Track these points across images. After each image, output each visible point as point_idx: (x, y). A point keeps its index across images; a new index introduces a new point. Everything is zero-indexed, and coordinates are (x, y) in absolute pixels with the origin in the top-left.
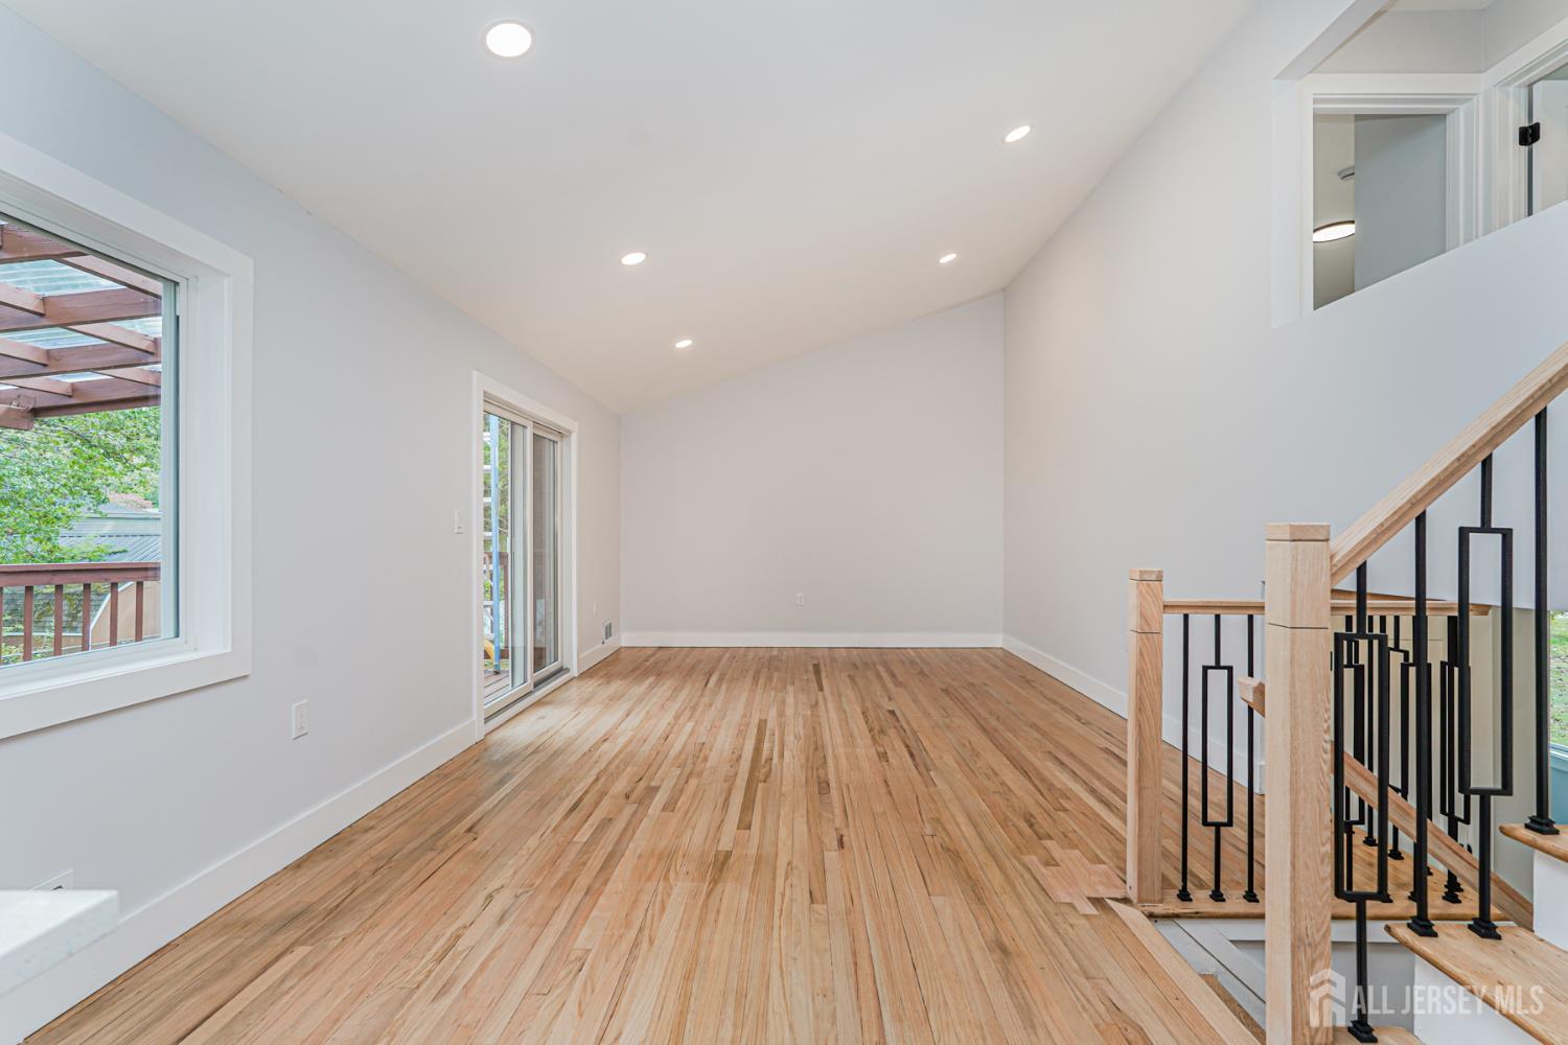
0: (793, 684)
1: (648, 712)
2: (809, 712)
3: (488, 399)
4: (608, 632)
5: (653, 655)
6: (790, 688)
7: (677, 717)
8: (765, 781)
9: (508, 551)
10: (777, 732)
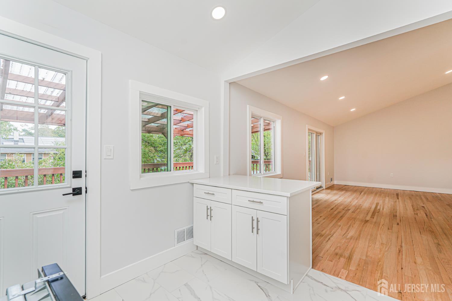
0: (388, 197)
1: (345, 197)
2: (393, 203)
3: (309, 130)
4: (331, 180)
5: (344, 186)
6: (387, 198)
7: (353, 199)
8: (378, 212)
9: (311, 160)
10: (382, 206)
